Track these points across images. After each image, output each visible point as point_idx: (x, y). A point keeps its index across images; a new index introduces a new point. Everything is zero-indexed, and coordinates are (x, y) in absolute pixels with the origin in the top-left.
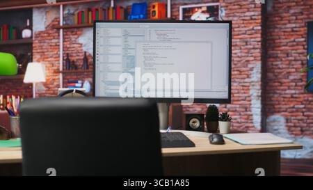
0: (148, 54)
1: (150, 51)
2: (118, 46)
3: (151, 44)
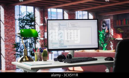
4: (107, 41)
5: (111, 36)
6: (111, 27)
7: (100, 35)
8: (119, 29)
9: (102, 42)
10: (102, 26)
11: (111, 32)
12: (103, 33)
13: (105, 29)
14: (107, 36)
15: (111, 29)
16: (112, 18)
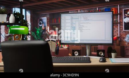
0: (80, 26)
1: (81, 25)
2: (69, 23)
3: (82, 22)
4: (43, 38)
5: (47, 33)
6: (47, 24)
7: (37, 31)
8: (54, 26)
9: (38, 38)
10: (39, 24)
11: (47, 29)
12: (40, 30)
13: (42, 26)
14: (44, 33)
15: (47, 26)
16: (48, 16)
